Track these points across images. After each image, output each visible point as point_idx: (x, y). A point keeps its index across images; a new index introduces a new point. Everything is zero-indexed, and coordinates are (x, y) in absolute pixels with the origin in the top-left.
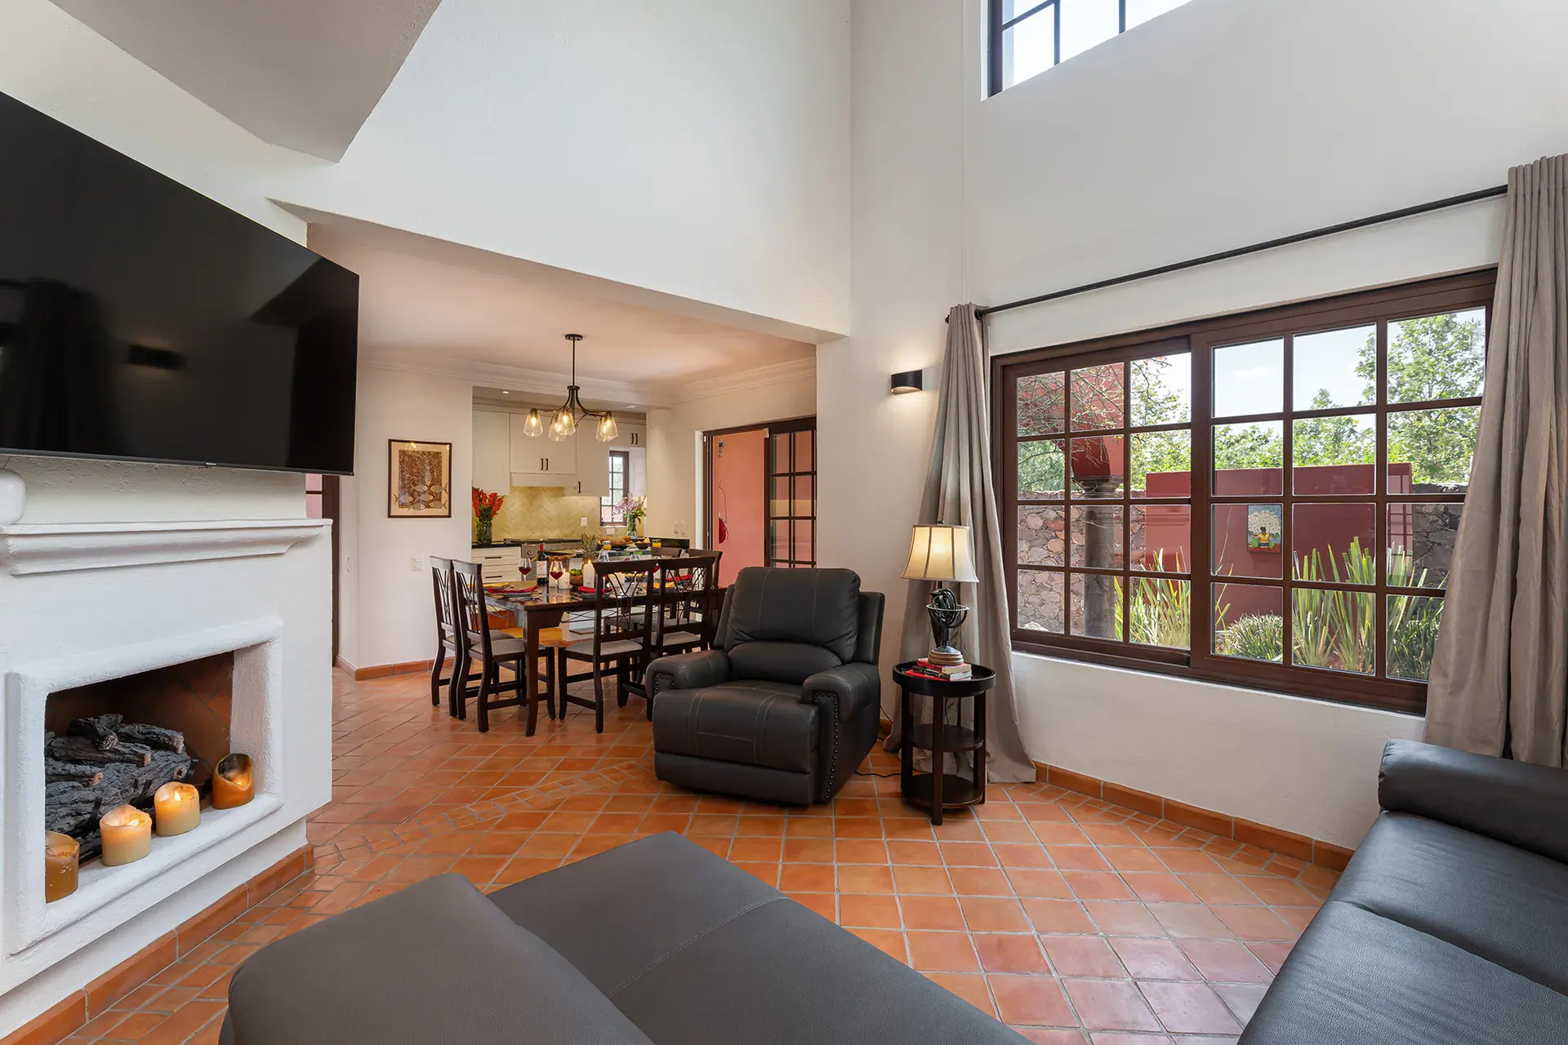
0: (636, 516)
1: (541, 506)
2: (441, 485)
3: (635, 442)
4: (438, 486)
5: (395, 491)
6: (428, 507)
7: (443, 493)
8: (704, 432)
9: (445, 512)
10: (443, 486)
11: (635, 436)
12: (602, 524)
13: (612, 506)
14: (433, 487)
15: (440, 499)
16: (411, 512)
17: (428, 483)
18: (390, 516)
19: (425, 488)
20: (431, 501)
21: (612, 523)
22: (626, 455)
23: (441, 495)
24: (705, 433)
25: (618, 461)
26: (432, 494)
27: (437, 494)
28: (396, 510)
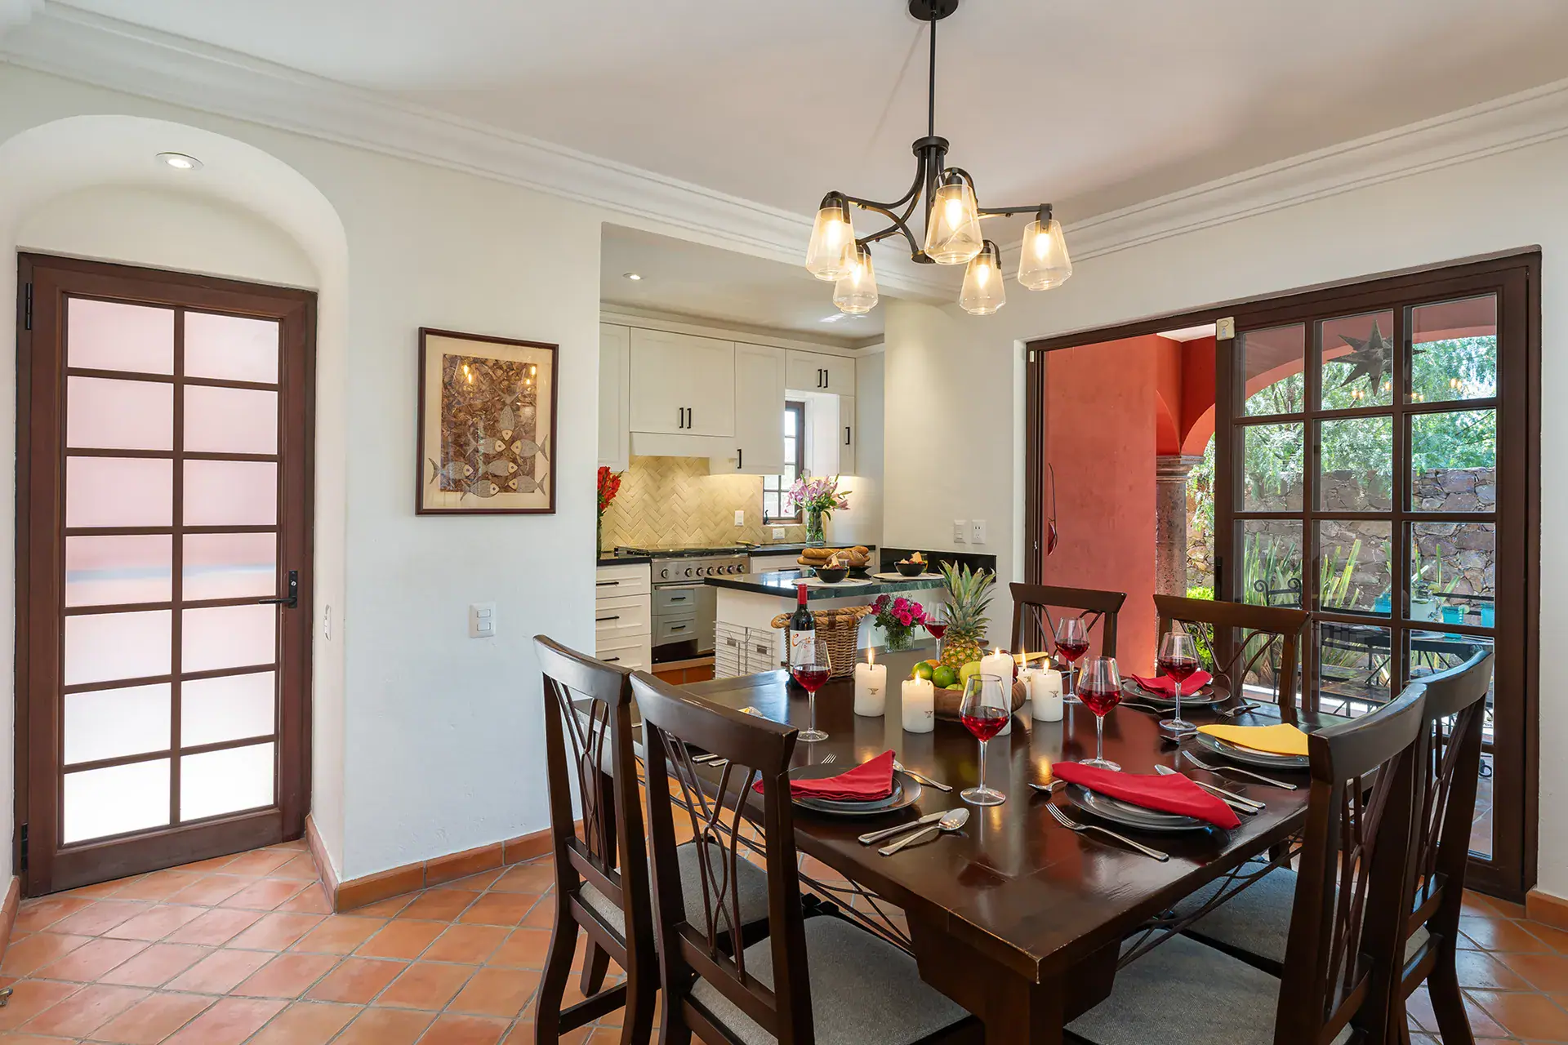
0: (822, 507)
1: (674, 491)
2: (534, 441)
3: (824, 384)
4: (527, 442)
5: (434, 451)
6: (505, 488)
7: (539, 456)
8: (1028, 344)
9: (539, 500)
10: (539, 442)
11: (824, 374)
12: (766, 521)
13: (779, 491)
14: (518, 443)
15: (531, 473)
16: (472, 501)
17: (507, 435)
18: (420, 511)
19: (500, 446)
20: (515, 475)
21: (779, 520)
22: (799, 408)
23: (533, 466)
24: (1030, 345)
25: (790, 417)
26: (514, 461)
27: (525, 459)
28: (435, 498)
